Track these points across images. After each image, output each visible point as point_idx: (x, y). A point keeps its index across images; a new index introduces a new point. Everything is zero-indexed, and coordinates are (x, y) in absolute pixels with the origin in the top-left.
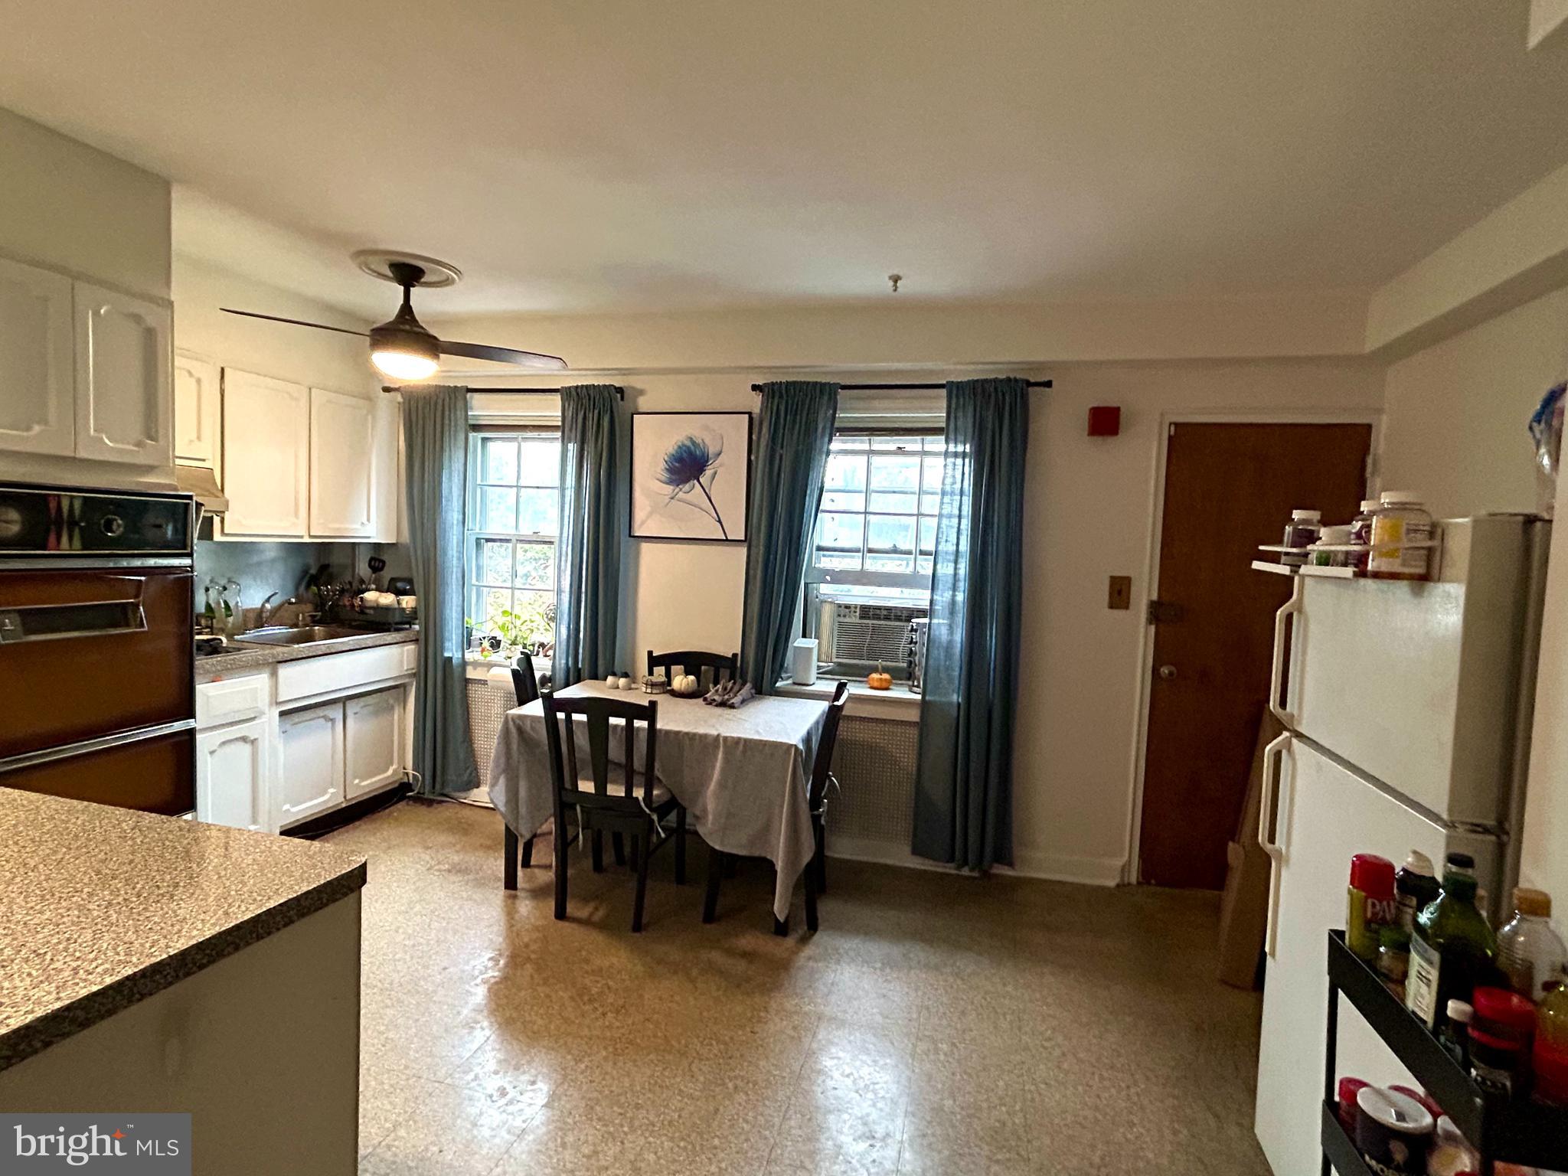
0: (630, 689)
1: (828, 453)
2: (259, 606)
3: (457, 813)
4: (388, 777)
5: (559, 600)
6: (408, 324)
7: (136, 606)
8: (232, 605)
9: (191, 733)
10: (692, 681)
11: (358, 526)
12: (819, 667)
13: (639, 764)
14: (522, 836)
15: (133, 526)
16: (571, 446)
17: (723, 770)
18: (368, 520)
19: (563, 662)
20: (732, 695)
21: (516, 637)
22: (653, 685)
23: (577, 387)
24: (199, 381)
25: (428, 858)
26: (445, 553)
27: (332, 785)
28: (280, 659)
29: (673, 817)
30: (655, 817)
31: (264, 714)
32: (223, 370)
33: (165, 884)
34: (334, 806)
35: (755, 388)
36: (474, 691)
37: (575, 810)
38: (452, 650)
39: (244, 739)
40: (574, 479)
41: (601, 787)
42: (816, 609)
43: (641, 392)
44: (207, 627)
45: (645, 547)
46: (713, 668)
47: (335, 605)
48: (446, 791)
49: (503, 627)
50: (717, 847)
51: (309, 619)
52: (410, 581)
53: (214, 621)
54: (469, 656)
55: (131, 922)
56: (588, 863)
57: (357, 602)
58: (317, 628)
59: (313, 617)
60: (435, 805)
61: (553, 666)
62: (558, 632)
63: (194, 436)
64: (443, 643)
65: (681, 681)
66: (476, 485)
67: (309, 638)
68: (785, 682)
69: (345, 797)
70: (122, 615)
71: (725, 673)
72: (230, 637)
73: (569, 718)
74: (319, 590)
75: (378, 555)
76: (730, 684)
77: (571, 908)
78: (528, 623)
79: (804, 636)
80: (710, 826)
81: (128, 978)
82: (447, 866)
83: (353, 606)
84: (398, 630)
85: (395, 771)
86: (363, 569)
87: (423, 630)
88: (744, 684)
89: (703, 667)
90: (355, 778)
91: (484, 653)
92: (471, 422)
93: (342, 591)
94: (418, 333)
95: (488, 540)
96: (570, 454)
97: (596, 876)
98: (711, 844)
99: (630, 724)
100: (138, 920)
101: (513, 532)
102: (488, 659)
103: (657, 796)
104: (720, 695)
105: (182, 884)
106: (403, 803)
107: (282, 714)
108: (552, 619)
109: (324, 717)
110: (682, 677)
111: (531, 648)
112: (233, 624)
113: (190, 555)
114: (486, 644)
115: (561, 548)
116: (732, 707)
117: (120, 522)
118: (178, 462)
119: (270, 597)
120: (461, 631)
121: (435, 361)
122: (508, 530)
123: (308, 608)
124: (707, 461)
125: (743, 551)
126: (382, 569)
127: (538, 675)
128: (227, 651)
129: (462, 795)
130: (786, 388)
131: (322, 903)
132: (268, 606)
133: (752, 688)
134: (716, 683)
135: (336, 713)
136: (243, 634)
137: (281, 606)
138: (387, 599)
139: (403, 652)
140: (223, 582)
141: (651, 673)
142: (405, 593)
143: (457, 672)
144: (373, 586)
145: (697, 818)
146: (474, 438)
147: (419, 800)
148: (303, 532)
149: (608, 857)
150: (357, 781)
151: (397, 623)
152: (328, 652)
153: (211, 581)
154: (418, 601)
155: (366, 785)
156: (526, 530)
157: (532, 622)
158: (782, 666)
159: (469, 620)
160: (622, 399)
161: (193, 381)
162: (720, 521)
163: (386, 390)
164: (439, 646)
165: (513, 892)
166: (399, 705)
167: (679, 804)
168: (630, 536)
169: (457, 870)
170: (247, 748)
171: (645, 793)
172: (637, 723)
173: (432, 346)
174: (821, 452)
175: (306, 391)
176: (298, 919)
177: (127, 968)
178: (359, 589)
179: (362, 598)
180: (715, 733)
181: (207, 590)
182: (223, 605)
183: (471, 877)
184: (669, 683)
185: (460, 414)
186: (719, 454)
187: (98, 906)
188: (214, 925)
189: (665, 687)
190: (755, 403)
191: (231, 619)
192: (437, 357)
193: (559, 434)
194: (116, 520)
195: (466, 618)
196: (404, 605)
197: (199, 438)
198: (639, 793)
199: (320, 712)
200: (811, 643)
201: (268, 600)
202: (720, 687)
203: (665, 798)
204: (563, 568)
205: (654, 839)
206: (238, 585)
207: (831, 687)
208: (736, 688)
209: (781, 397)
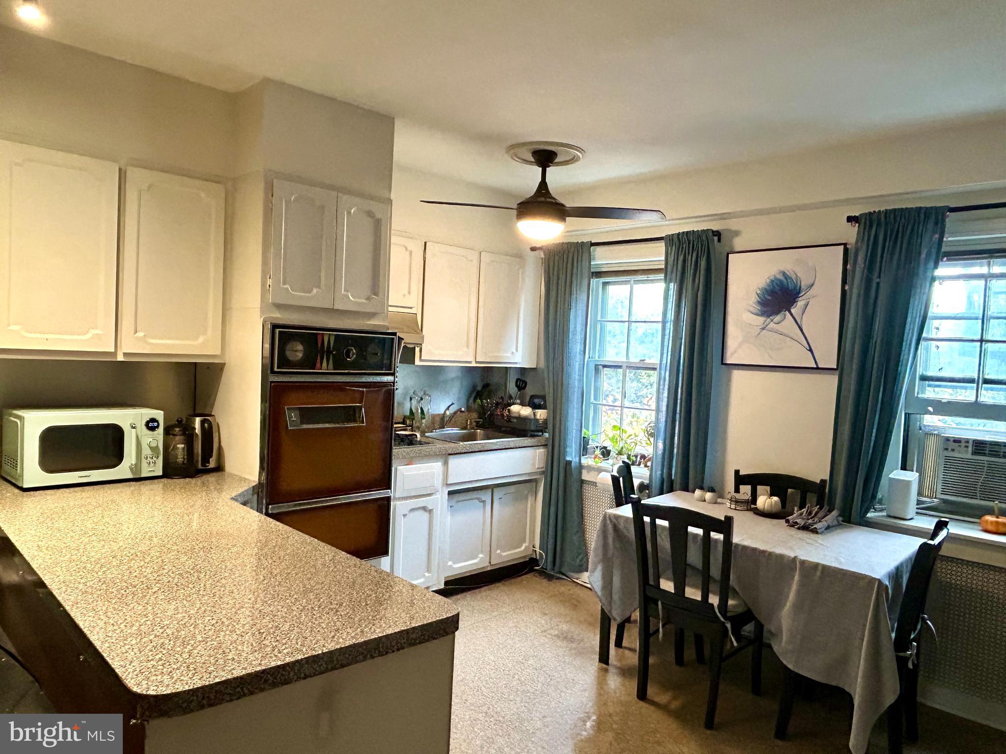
0: (716, 503)
1: (933, 279)
2: (443, 413)
3: (569, 590)
4: (522, 551)
5: (657, 419)
6: (542, 196)
7: (360, 408)
8: (425, 410)
9: (388, 499)
10: (776, 502)
11: (509, 355)
12: (919, 502)
13: (715, 571)
14: (615, 620)
15: (361, 354)
16: (672, 285)
17: (798, 592)
18: (517, 350)
19: (659, 473)
20: (816, 519)
21: (622, 448)
22: (737, 502)
23: (679, 234)
24: (411, 253)
25: (543, 622)
26: (569, 376)
27: (482, 552)
28: (450, 452)
29: (749, 629)
30: (729, 626)
31: (438, 492)
32: (425, 243)
33: (336, 602)
34: (481, 568)
35: (850, 219)
36: (588, 491)
37: (657, 605)
38: (572, 455)
39: (424, 508)
40: (673, 313)
41: (680, 587)
42: (919, 439)
43: (737, 233)
44: (409, 426)
45: (737, 374)
46: (799, 491)
47: (491, 415)
48: (563, 570)
49: (613, 439)
50: (790, 666)
51: (474, 424)
52: (543, 398)
53: (414, 421)
54: (585, 461)
55: (310, 623)
56: (671, 656)
57: (506, 413)
58: (479, 431)
59: (477, 422)
60: (554, 581)
61: (651, 475)
62: (656, 447)
63: (406, 292)
64: (565, 448)
65: (765, 501)
66: (596, 322)
67: (472, 437)
68: (877, 514)
69: (490, 562)
70: (351, 414)
71: (812, 498)
72: (423, 434)
73: (653, 523)
74: (482, 402)
75: (523, 377)
76: (816, 509)
77: (651, 691)
78: (633, 436)
79: (904, 467)
80: (783, 644)
81: (297, 661)
82: (556, 633)
83: (502, 415)
84: (533, 436)
85: (526, 547)
86: (512, 388)
87: (551, 437)
88: (830, 511)
89: (790, 490)
90: (497, 549)
91: (597, 460)
92: (593, 270)
93: (497, 404)
94: (551, 203)
95: (605, 366)
96: (671, 292)
97: (677, 668)
98: (785, 662)
99: (707, 535)
100: (314, 624)
101: (624, 360)
102: (599, 465)
103: (734, 606)
104: (803, 519)
105: (344, 605)
106: (531, 575)
107: (450, 493)
108: (652, 435)
109: (478, 499)
110: (765, 497)
111: (634, 459)
112: (426, 425)
113: (393, 374)
114: (598, 452)
115: (660, 374)
116: (815, 531)
117: (354, 351)
118: (390, 309)
119: (449, 407)
120: (578, 441)
121: (563, 223)
122: (621, 358)
123: (475, 415)
124: (799, 293)
125: (834, 380)
126: (524, 388)
127: (636, 482)
128: (420, 443)
129: (576, 575)
130: (886, 217)
131: (424, 639)
132: (448, 413)
133: (840, 515)
134: (801, 508)
135: (486, 496)
136: (432, 432)
137: (455, 413)
138: (526, 411)
139: (536, 452)
140: (421, 394)
141: (737, 490)
142: (539, 407)
143: (575, 473)
144: (518, 401)
145: (772, 634)
146: (597, 283)
147: (543, 573)
148: (471, 359)
149: (690, 654)
150: (499, 551)
151: (533, 431)
152: (482, 449)
153: (414, 393)
154: (548, 414)
155: (506, 555)
156: (634, 359)
157: (636, 436)
158: (874, 496)
159: (587, 432)
160: (719, 240)
161: (408, 253)
162: (811, 350)
163: (533, 249)
164: (562, 452)
165: (604, 666)
166: (532, 495)
167: (756, 618)
168: (722, 364)
169: (565, 637)
170: (426, 515)
171: (720, 600)
172: (714, 535)
173: (560, 211)
174: (925, 278)
175: (478, 254)
176: (407, 647)
177: (299, 655)
178: (508, 403)
179: (509, 409)
180: (792, 555)
181: (411, 399)
182: (420, 411)
183: (574, 645)
184: (754, 500)
185: (585, 264)
186: (812, 285)
187: (298, 608)
188: (353, 637)
189: (750, 504)
190: (851, 233)
191: (424, 421)
192: (564, 220)
193: (662, 276)
194: (352, 350)
195: (584, 430)
196: (538, 417)
197: (409, 293)
198: (714, 600)
199: (474, 495)
200: (911, 476)
201: (448, 408)
202: (804, 510)
203: (740, 610)
204: (661, 391)
205: (728, 647)
206: (430, 396)
207: (929, 524)
208: (820, 515)
209: (879, 224)
